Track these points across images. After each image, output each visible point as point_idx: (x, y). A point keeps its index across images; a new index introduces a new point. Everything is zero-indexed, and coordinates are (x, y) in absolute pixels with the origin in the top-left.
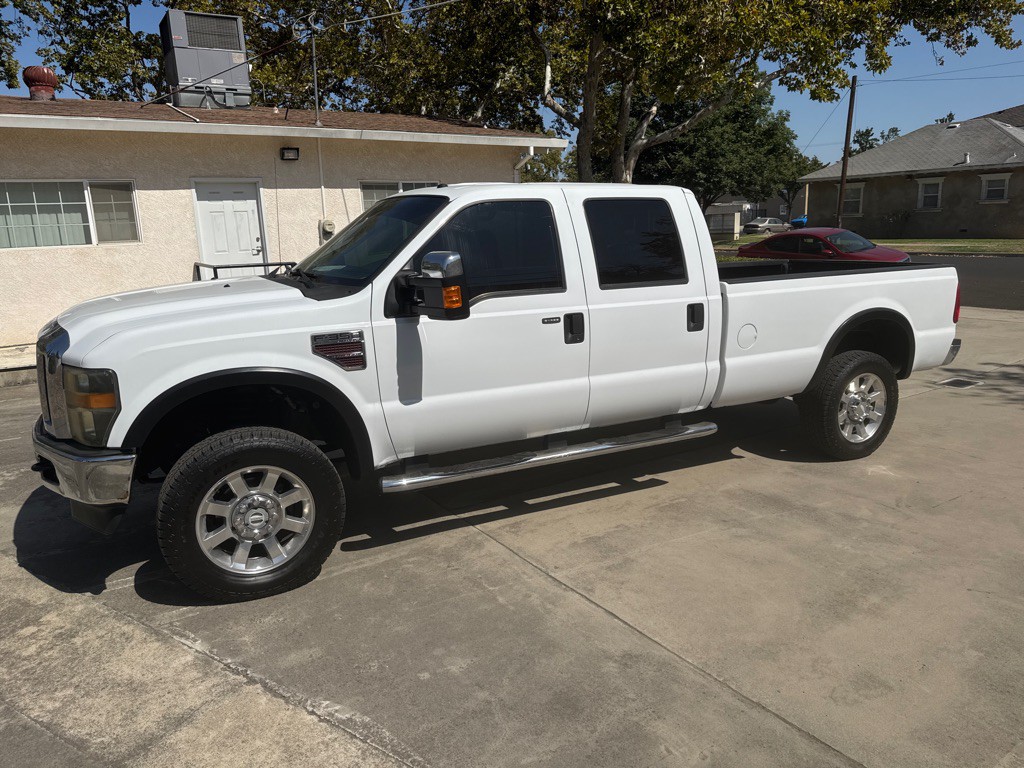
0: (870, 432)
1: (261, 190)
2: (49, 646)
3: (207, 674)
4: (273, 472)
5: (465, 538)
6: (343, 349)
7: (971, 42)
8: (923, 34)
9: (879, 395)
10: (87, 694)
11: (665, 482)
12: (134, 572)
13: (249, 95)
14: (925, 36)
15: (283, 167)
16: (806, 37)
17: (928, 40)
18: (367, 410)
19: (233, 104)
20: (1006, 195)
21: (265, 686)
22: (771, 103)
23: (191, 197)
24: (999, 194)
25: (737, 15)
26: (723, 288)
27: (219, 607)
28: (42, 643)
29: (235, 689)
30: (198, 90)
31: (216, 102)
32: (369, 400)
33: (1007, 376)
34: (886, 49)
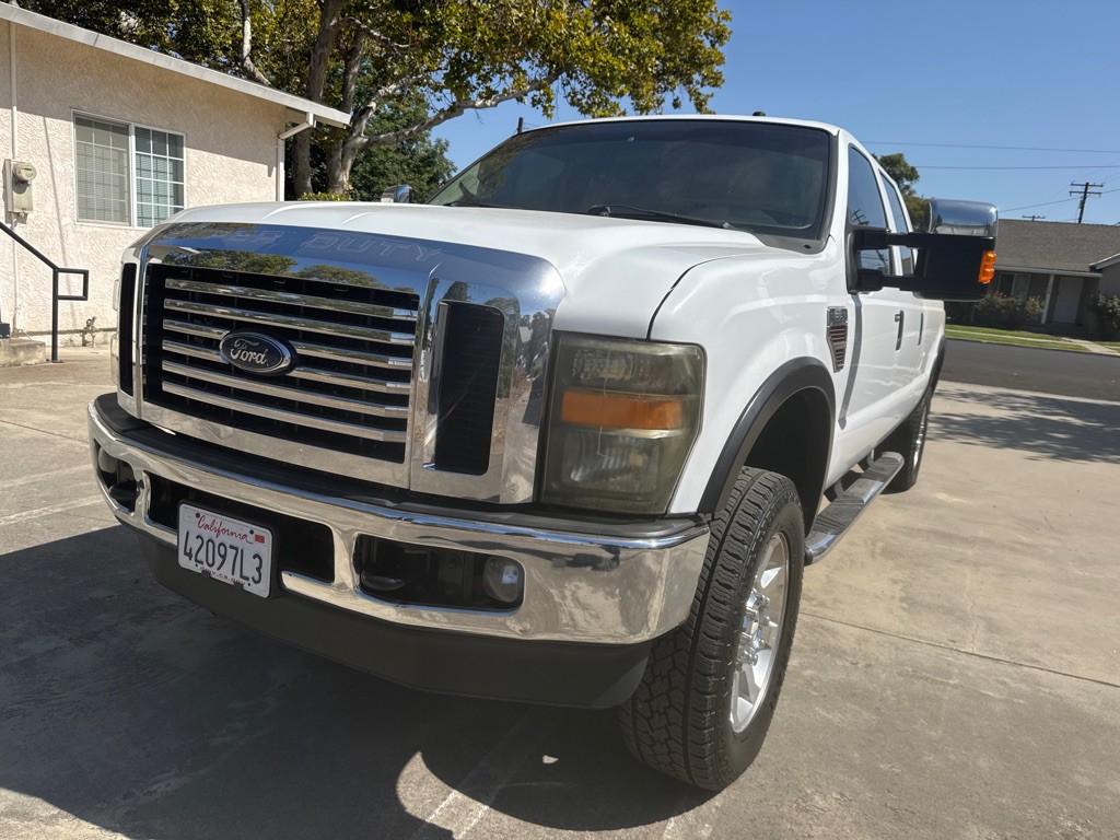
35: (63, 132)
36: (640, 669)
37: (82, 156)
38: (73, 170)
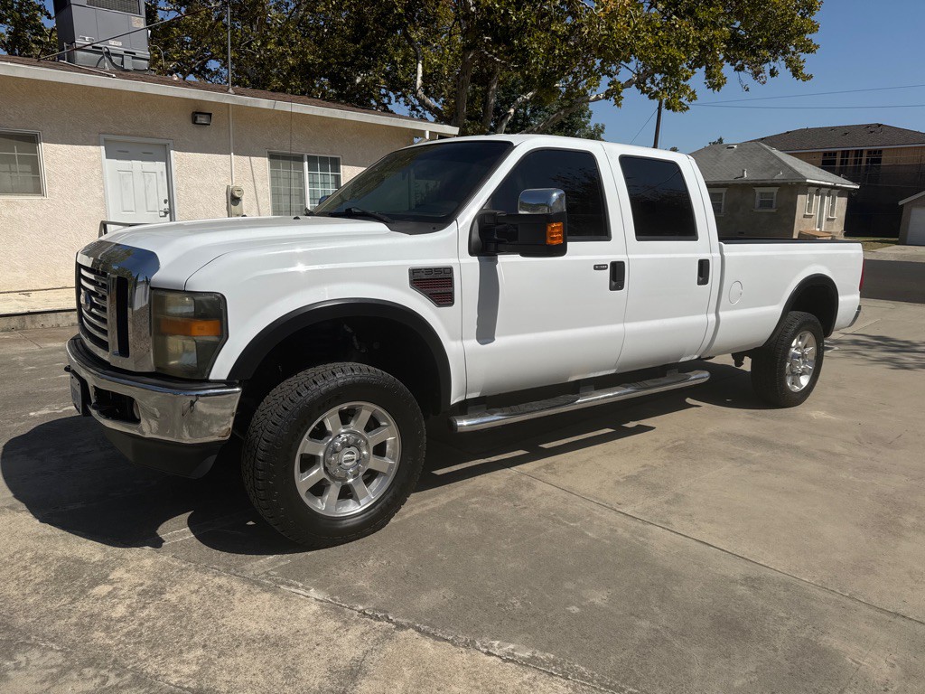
0: (804, 381)
1: (172, 152)
2: (141, 605)
3: (346, 622)
4: (368, 409)
5: (511, 479)
6: (436, 284)
7: (773, 73)
8: (732, 65)
9: (811, 350)
10: (221, 654)
11: (652, 428)
12: (185, 523)
13: (148, 60)
14: (733, 67)
15: (196, 130)
16: (664, 54)
17: (736, 69)
18: (451, 347)
19: (131, 68)
20: (774, 205)
21: (418, 630)
22: (589, 117)
23: (100, 153)
24: (770, 204)
25: (610, 29)
26: (721, 247)
27: (309, 553)
28: (128, 602)
29: (388, 636)
30: (96, 50)
31: (113, 64)
32: (453, 338)
33: (856, 342)
34: (722, 71)
35: (262, 164)
36: (211, 460)
37: (274, 178)
38: (269, 188)
